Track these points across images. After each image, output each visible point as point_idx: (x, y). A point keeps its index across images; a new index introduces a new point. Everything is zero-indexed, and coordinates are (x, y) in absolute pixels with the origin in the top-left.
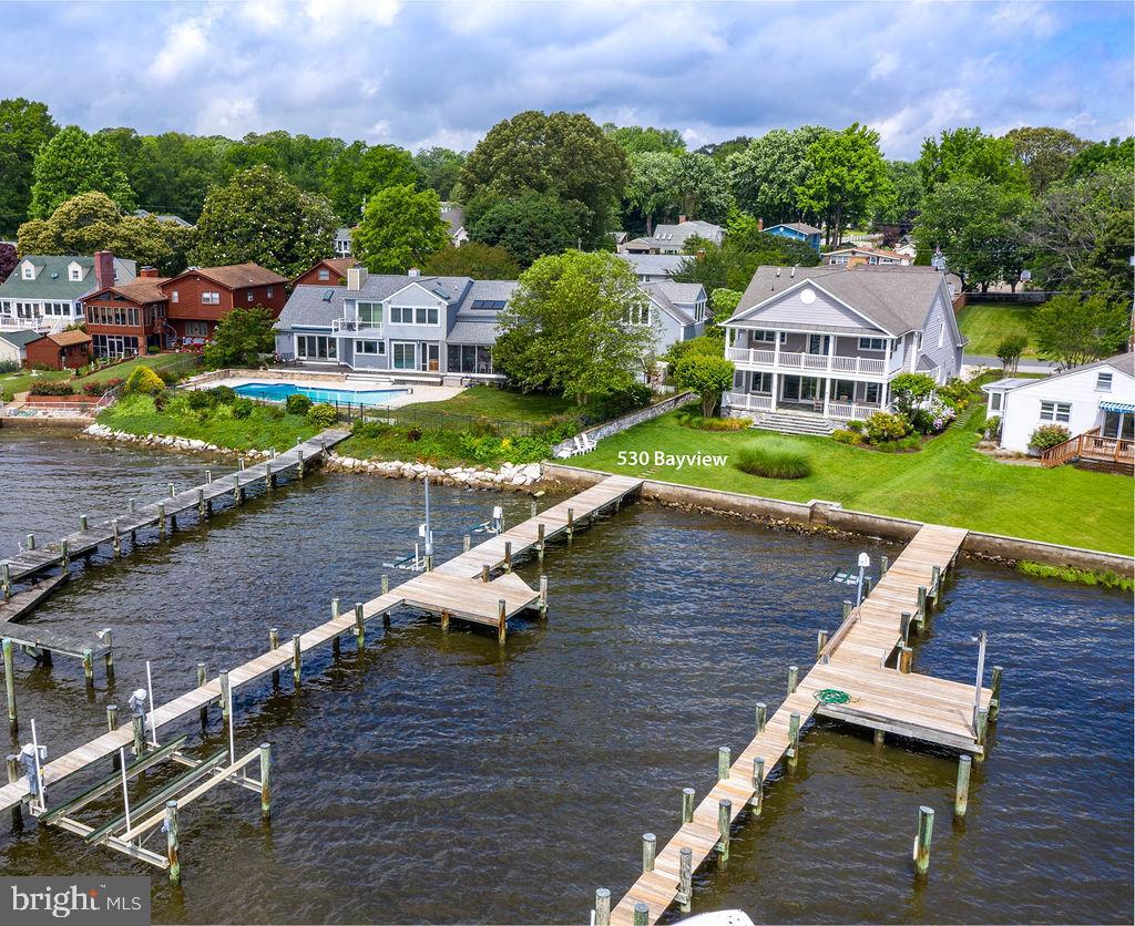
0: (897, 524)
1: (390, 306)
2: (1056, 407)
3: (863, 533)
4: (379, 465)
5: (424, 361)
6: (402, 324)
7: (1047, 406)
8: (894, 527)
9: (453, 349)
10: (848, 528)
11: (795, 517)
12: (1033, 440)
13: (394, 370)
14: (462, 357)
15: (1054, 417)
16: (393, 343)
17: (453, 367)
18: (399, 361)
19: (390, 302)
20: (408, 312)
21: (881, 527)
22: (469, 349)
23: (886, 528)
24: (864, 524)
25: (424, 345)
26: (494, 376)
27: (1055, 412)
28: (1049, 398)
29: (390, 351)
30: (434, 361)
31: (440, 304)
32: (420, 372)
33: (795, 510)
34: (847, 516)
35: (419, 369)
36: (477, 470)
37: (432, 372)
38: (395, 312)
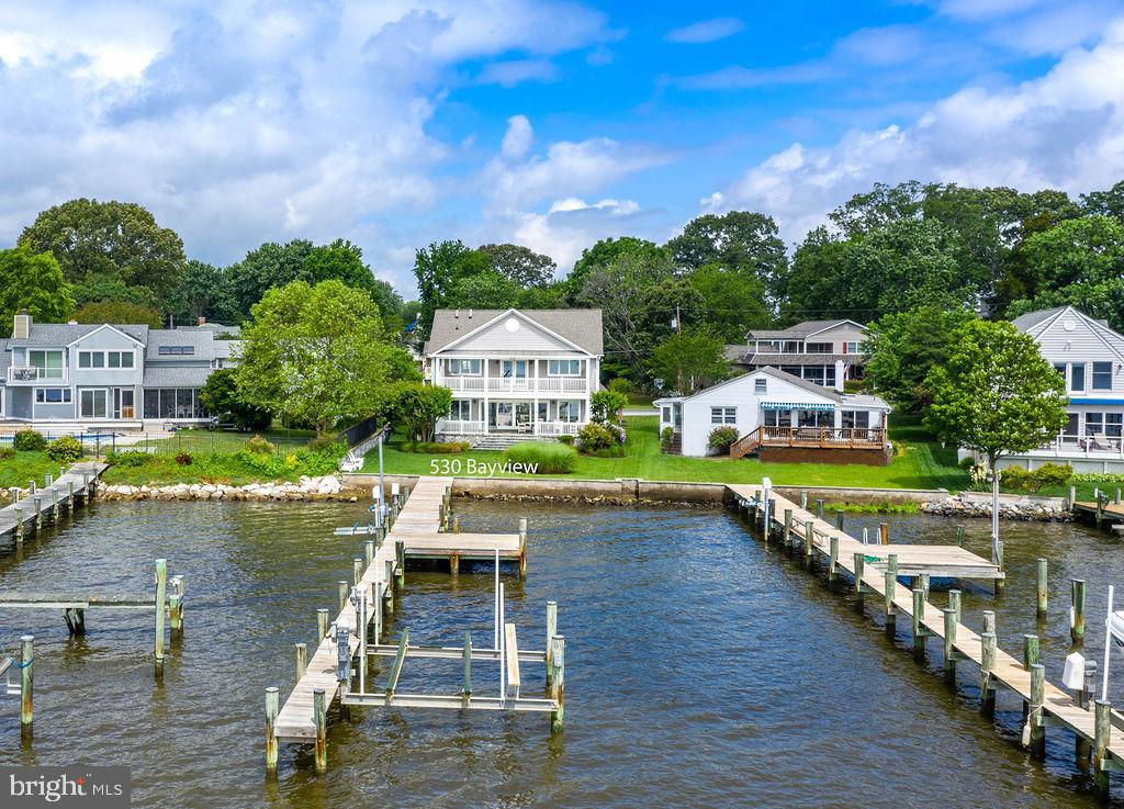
0: (701, 488)
1: (78, 350)
2: (724, 411)
3: (673, 500)
4: (162, 489)
5: (117, 408)
6: (92, 369)
7: (717, 411)
8: (699, 491)
9: (150, 394)
10: (658, 497)
11: (608, 493)
12: (711, 441)
13: (81, 419)
14: (159, 402)
15: (724, 420)
16: (81, 390)
17: (150, 412)
18: (87, 411)
19: (77, 346)
20: (99, 355)
21: (687, 492)
22: (167, 394)
23: (691, 492)
24: (671, 491)
25: (117, 391)
26: (196, 420)
27: (724, 416)
28: (718, 404)
29: (77, 399)
30: (127, 408)
31: (135, 346)
32: (113, 419)
33: (607, 487)
34: (657, 486)
35: (110, 416)
36: (276, 485)
37: (128, 419)
38: (84, 357)
